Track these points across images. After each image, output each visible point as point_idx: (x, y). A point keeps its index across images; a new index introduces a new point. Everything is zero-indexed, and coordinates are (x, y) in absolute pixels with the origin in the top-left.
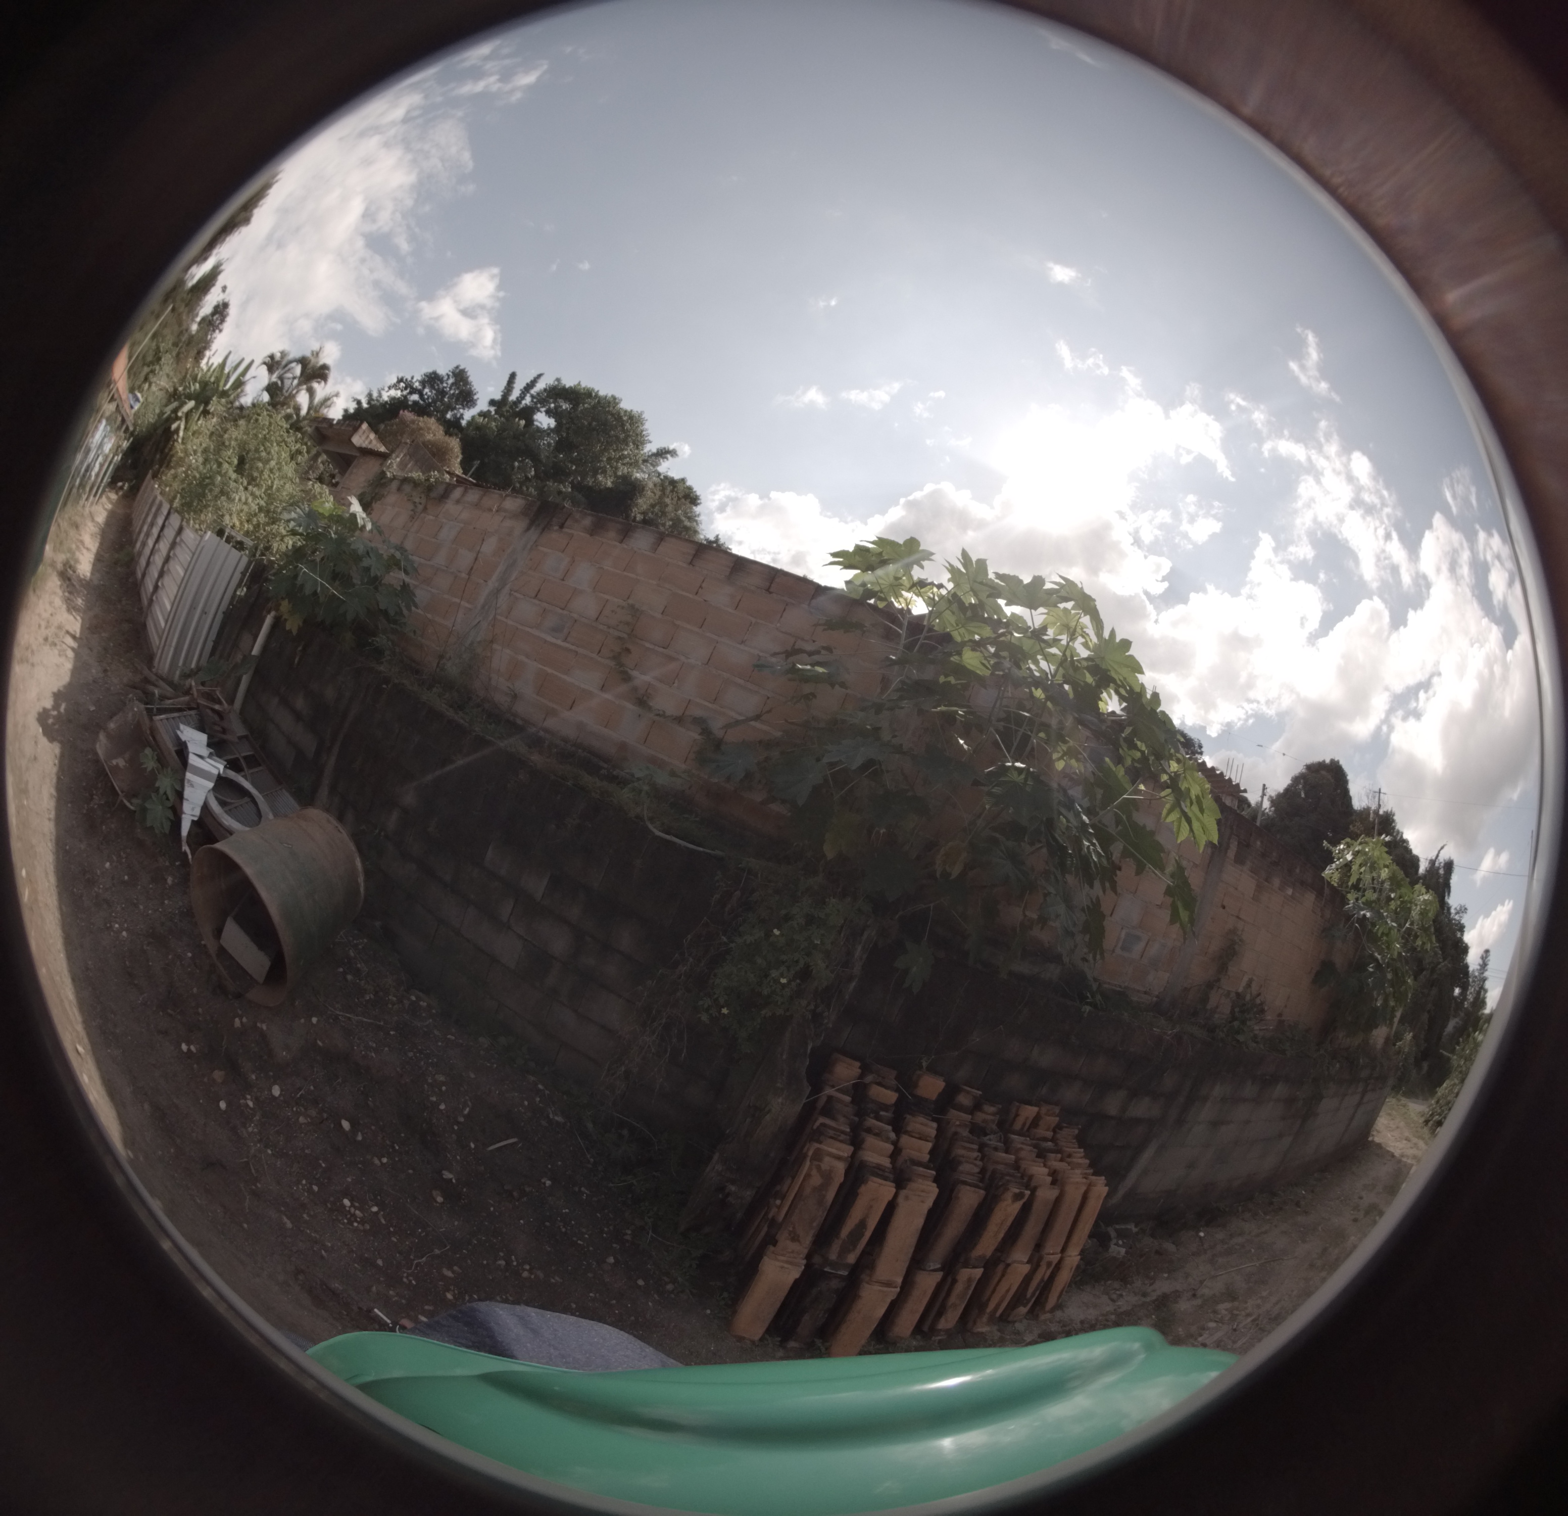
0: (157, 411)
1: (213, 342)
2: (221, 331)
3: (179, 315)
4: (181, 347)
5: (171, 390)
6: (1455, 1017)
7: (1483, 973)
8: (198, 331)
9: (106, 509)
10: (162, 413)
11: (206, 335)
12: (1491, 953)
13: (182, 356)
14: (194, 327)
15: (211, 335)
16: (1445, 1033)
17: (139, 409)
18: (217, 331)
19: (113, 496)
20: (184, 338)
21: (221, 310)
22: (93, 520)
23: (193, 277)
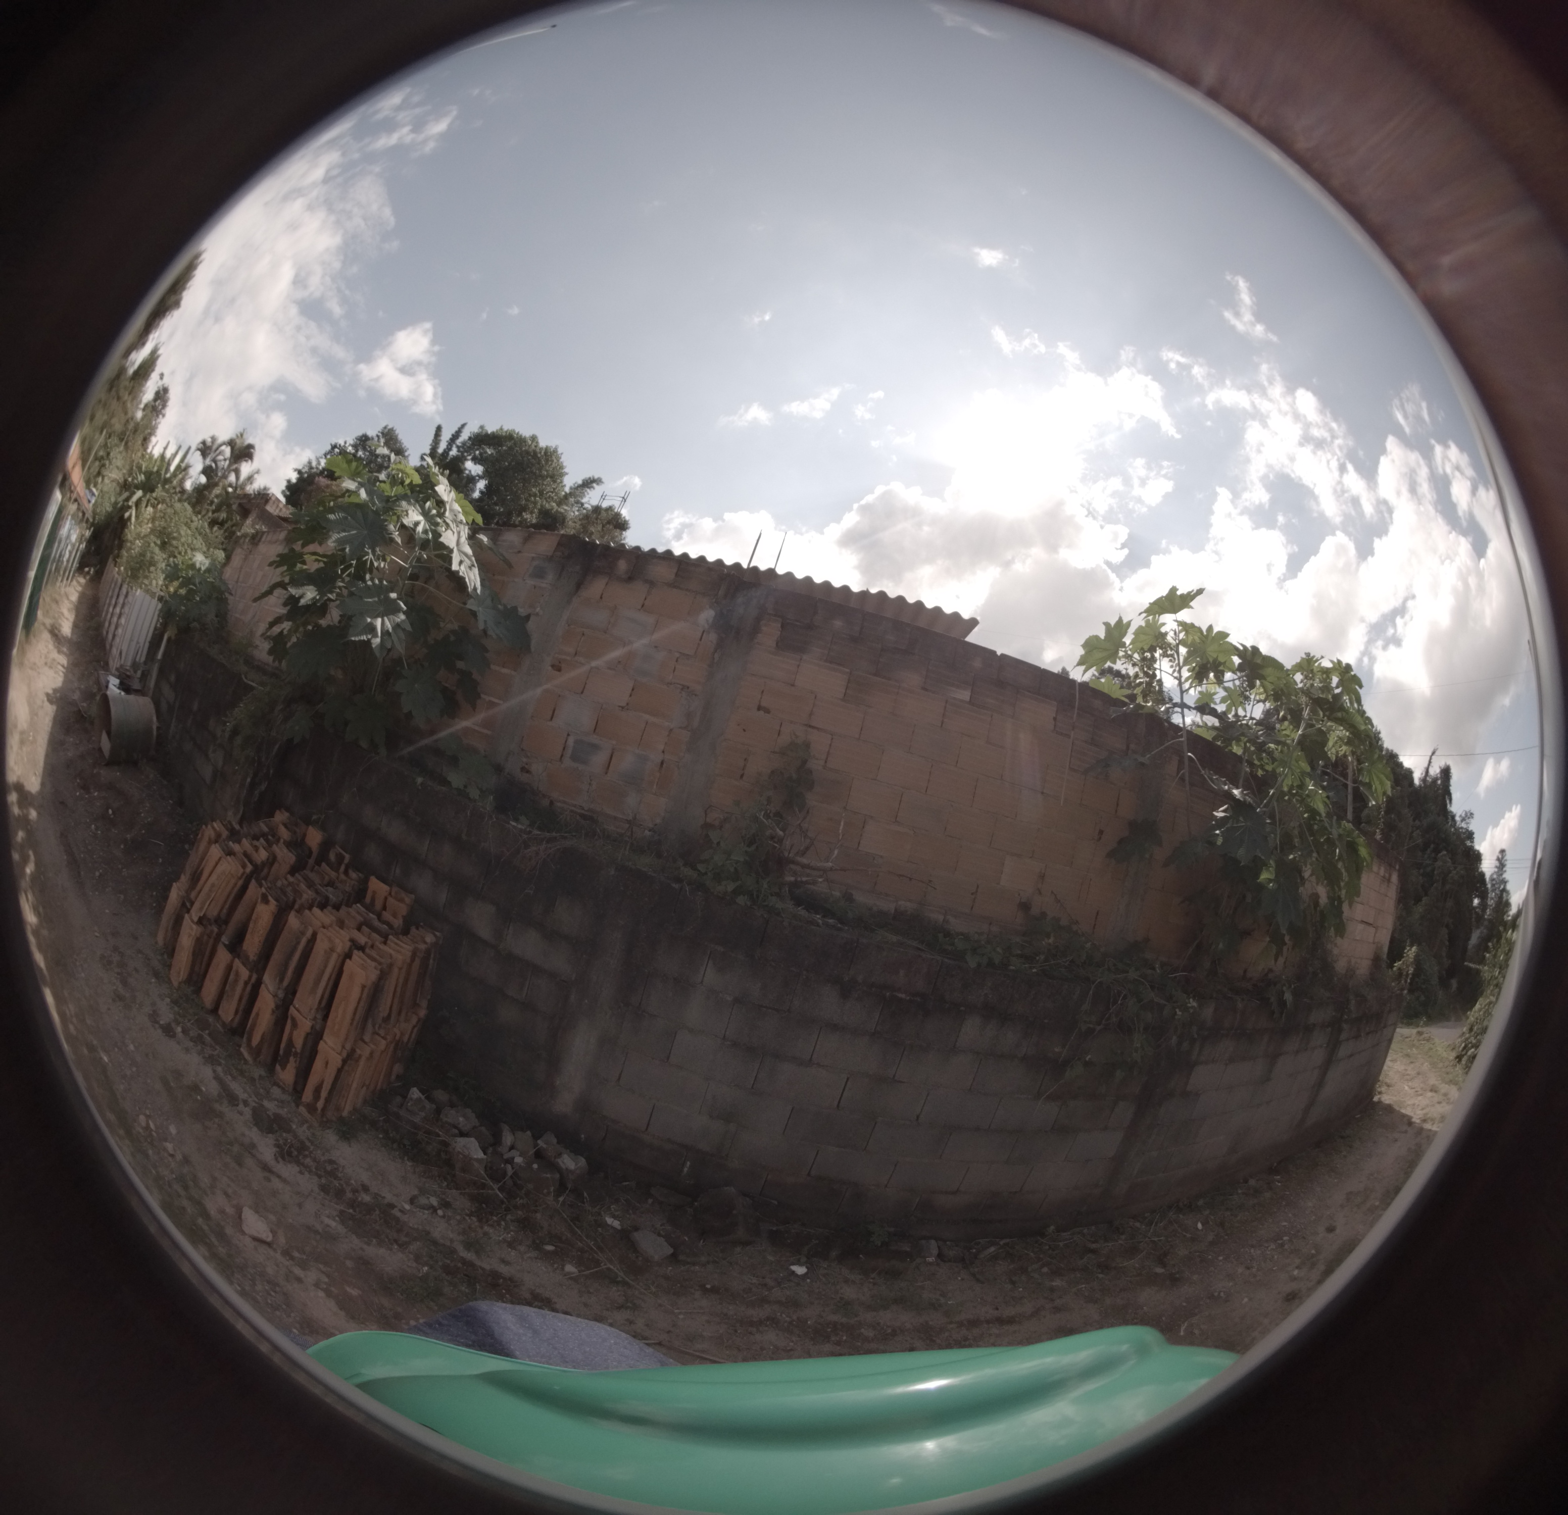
0: (113, 500)
1: (157, 428)
2: (164, 416)
3: (124, 403)
4: (129, 436)
5: (121, 481)
6: (1478, 927)
7: (1502, 875)
8: (143, 419)
9: (77, 591)
10: (116, 503)
11: (151, 423)
12: (1507, 853)
13: (130, 444)
14: (139, 415)
15: (155, 420)
16: (1470, 947)
17: (96, 502)
18: (161, 416)
19: (82, 580)
20: (131, 426)
21: (162, 395)
22: (68, 599)
23: (133, 363)
